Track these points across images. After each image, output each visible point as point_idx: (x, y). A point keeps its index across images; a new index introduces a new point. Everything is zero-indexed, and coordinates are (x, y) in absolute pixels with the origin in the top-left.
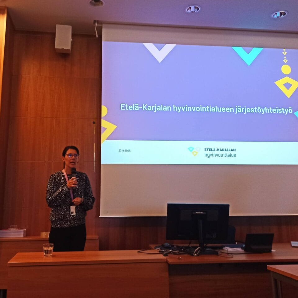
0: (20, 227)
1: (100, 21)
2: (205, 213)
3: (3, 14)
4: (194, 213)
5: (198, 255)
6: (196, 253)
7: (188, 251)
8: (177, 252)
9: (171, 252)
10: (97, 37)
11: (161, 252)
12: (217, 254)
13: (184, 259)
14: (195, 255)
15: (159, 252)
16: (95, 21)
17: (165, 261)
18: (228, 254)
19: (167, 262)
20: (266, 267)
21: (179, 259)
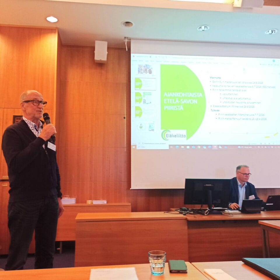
0: (71, 197)
1: (129, 38)
2: (213, 186)
3: (55, 33)
4: (205, 185)
5: (208, 215)
6: (206, 213)
7: (201, 212)
8: (192, 212)
9: (188, 213)
10: (127, 50)
11: (181, 213)
12: (221, 214)
13: (198, 217)
14: (206, 214)
15: (179, 213)
16: (125, 38)
17: (185, 218)
18: (229, 214)
19: (186, 219)
20: (258, 221)
21: (195, 217)
